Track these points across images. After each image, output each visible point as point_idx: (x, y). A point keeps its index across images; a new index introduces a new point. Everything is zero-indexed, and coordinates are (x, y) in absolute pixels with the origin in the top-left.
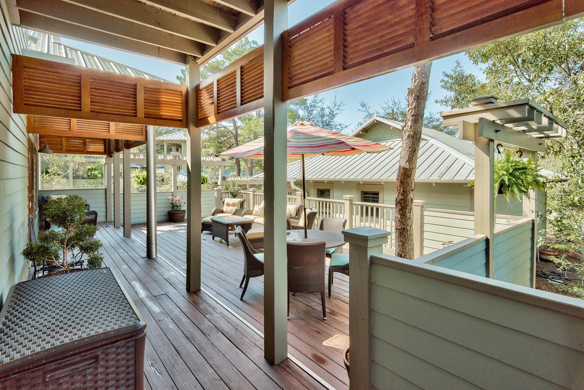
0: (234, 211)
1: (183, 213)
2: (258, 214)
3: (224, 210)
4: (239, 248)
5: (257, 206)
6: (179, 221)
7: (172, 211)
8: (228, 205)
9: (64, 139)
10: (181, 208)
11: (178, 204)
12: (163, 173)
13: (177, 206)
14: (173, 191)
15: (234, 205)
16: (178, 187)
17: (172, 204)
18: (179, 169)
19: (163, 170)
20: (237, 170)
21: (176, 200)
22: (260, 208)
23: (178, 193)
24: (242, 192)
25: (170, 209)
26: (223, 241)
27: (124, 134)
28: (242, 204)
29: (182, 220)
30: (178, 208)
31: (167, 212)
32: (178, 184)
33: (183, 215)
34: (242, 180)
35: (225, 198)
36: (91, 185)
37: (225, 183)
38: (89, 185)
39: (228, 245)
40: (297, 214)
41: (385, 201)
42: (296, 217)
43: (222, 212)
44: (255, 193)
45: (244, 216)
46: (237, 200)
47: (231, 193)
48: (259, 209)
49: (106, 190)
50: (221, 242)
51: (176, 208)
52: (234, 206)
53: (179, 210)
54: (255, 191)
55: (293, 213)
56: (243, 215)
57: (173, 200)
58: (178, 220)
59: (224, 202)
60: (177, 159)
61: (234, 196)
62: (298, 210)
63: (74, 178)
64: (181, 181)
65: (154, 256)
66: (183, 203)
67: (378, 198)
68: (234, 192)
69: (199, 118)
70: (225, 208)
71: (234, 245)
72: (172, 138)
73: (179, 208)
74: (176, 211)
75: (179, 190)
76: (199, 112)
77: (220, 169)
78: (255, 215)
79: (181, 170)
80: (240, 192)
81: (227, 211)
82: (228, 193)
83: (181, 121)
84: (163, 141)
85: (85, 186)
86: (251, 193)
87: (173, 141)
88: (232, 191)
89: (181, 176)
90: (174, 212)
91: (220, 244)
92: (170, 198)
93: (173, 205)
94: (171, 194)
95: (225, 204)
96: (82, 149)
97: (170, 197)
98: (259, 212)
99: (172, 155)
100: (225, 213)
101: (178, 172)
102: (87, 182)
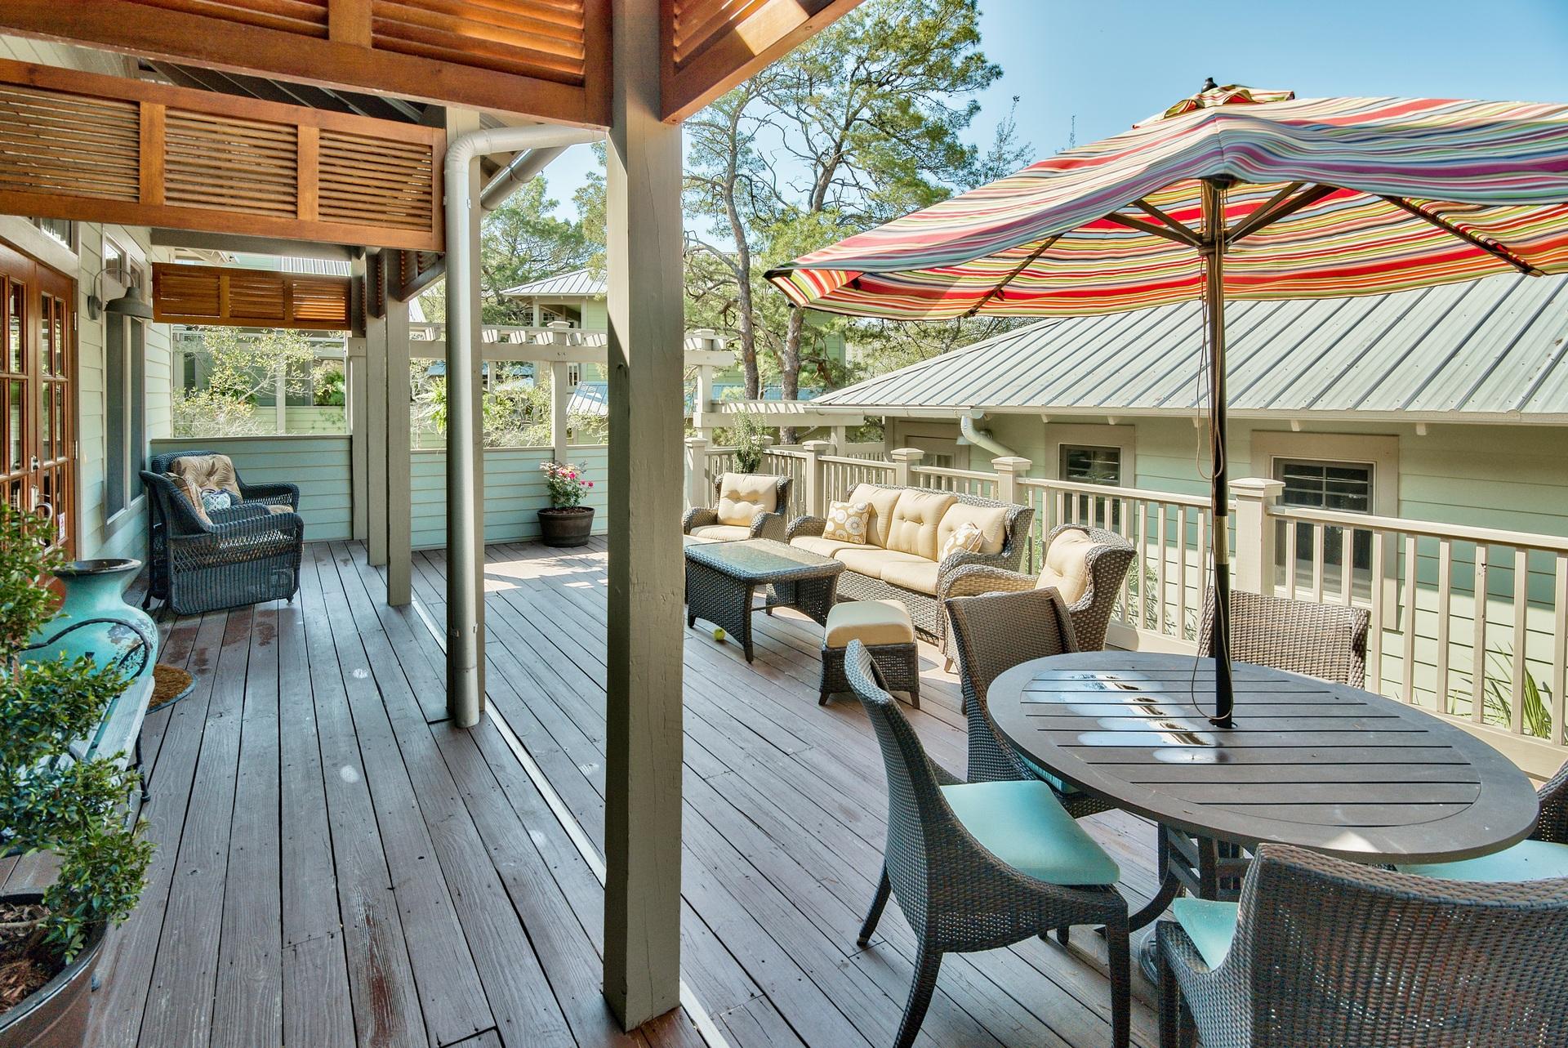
0: (756, 520)
1: (585, 517)
2: (841, 532)
3: (721, 516)
4: (793, 674)
5: (839, 504)
6: (573, 541)
7: (553, 509)
8: (735, 497)
9: (226, 281)
10: (580, 500)
11: (569, 489)
12: (529, 390)
13: (567, 495)
14: (553, 445)
15: (753, 498)
16: (569, 433)
17: (552, 486)
18: (573, 381)
19: (530, 381)
20: (750, 378)
21: (565, 476)
22: (851, 511)
23: (570, 453)
24: (777, 452)
25: (545, 503)
26: (728, 637)
27: (353, 221)
28: (781, 496)
29: (583, 540)
30: (569, 499)
31: (536, 512)
32: (571, 423)
33: (584, 522)
34: (769, 412)
35: (721, 472)
36: (334, 422)
37: (715, 421)
38: (328, 424)
39: (749, 657)
40: (1005, 545)
41: (1404, 506)
42: (1005, 555)
43: (714, 520)
44: (823, 458)
45: (795, 541)
46: (763, 482)
47: (739, 454)
48: (849, 516)
49: (351, 439)
50: (721, 642)
51: (563, 499)
52: (755, 502)
53: (573, 508)
54: (821, 448)
55: (990, 539)
56: (792, 535)
57: (553, 475)
58: (569, 538)
59: (718, 487)
60: (568, 344)
61: (751, 467)
62: (1013, 528)
63: (291, 401)
64: (580, 413)
65: (474, 719)
66: (587, 485)
67: (1364, 490)
68: (748, 454)
69: (678, 59)
70: (723, 508)
71: (774, 657)
72: (554, 291)
73: (572, 500)
74: (564, 509)
75: (572, 441)
76: (676, 26)
77: (699, 378)
78: (833, 537)
79: (579, 383)
80: (768, 451)
81: (730, 518)
82: (729, 454)
83: (578, 83)
84: (529, 299)
85: (316, 425)
86: (811, 458)
87: (557, 298)
88: (744, 448)
89: (579, 399)
90: (556, 514)
91: (718, 647)
92: (547, 468)
93: (556, 492)
94: (549, 455)
95: (723, 493)
96: (278, 311)
97: (547, 466)
98: (847, 526)
99: (550, 330)
100: (723, 524)
101: (570, 389)
102: (322, 414)
